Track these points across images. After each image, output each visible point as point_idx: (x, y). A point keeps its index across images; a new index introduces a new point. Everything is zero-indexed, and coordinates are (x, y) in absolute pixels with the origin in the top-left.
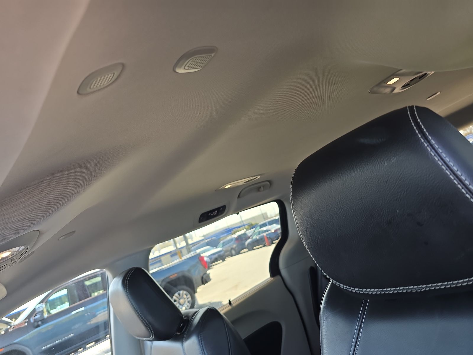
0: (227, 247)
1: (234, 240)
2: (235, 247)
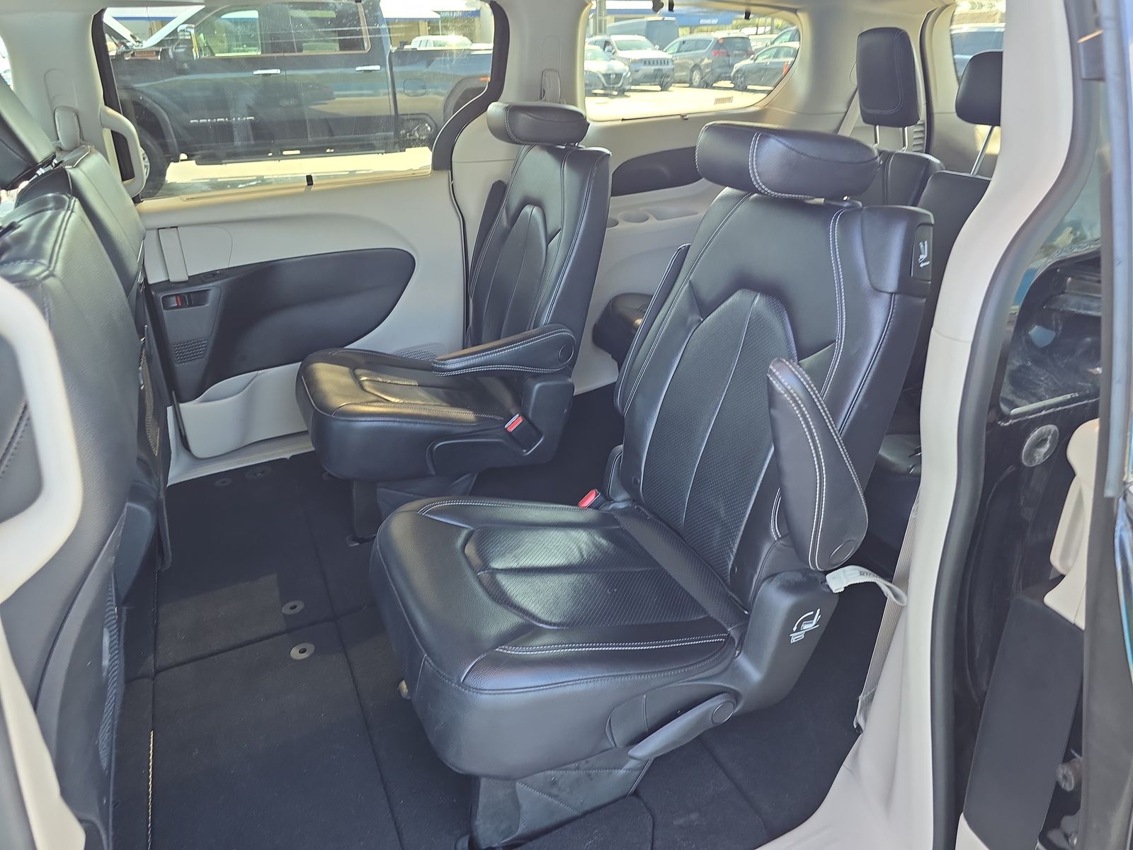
1: (710, 45)
2: (706, 66)
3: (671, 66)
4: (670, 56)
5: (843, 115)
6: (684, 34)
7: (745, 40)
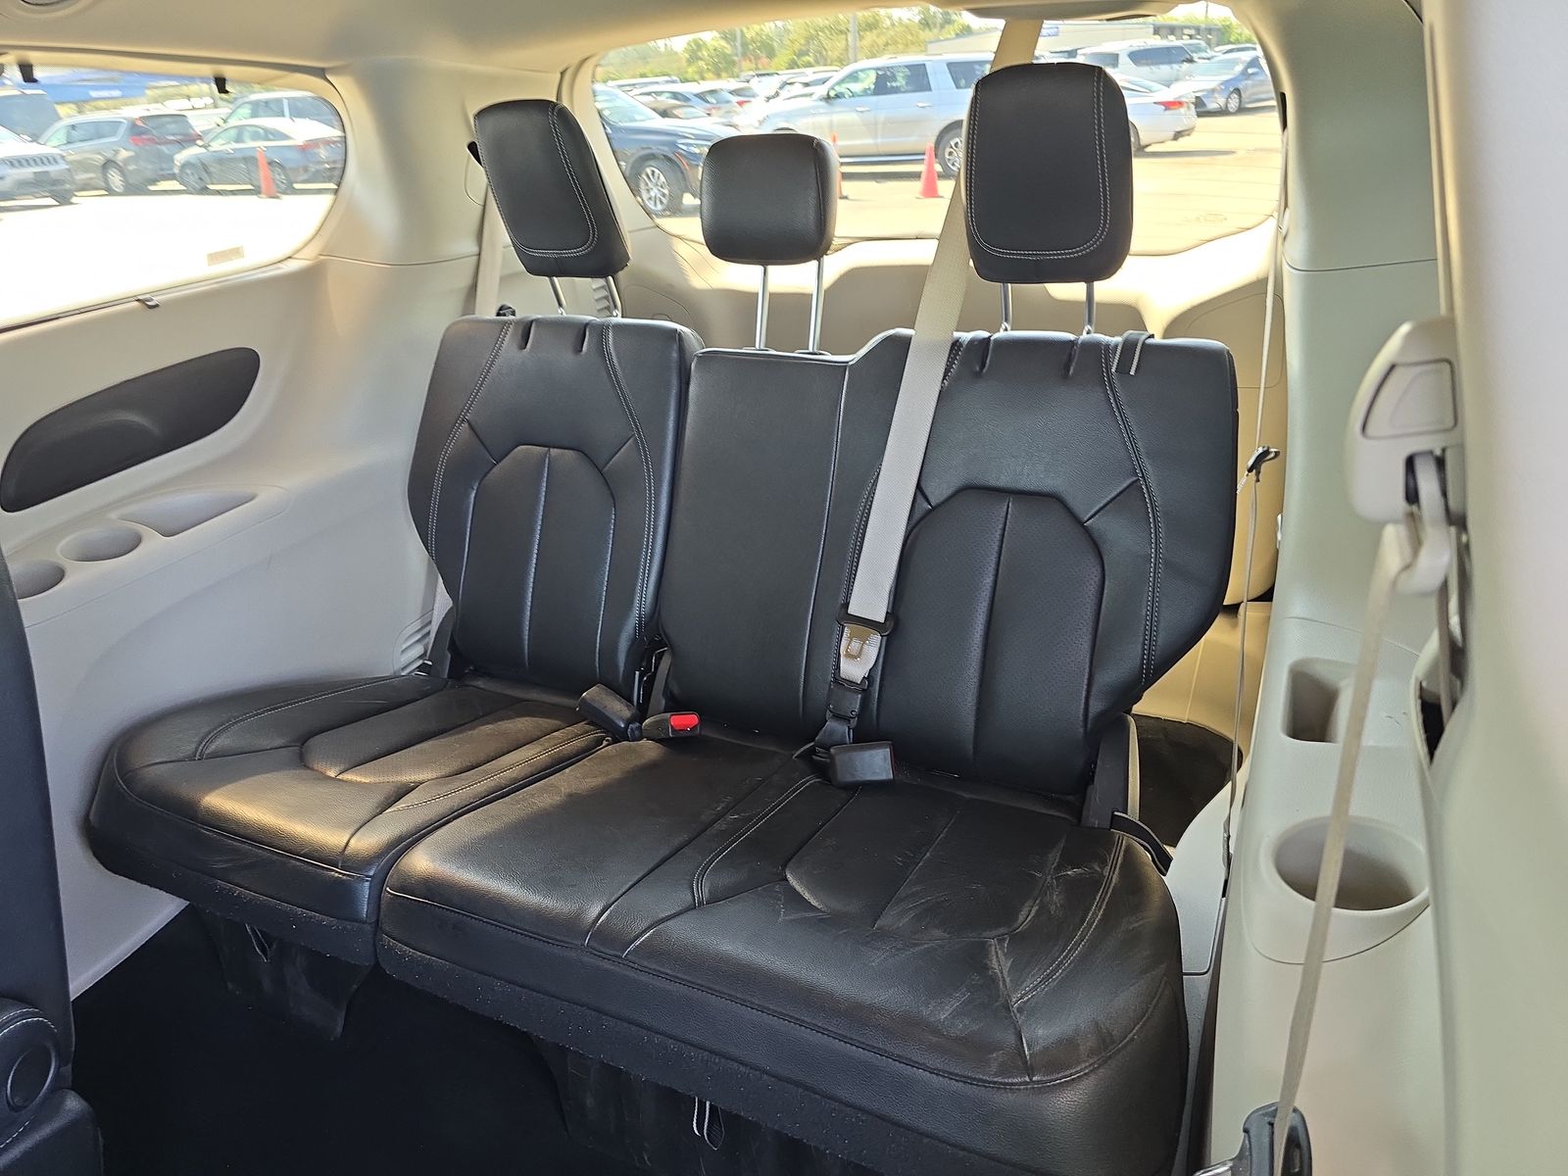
0: (91, 151)
1: (122, 130)
2: (127, 161)
3: (63, 166)
4: (57, 151)
5: (476, 258)
6: (67, 113)
7: (179, 118)
